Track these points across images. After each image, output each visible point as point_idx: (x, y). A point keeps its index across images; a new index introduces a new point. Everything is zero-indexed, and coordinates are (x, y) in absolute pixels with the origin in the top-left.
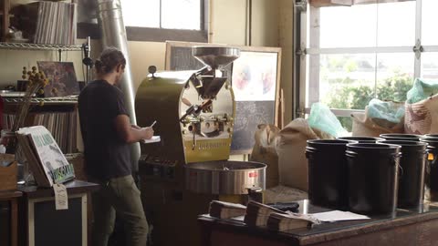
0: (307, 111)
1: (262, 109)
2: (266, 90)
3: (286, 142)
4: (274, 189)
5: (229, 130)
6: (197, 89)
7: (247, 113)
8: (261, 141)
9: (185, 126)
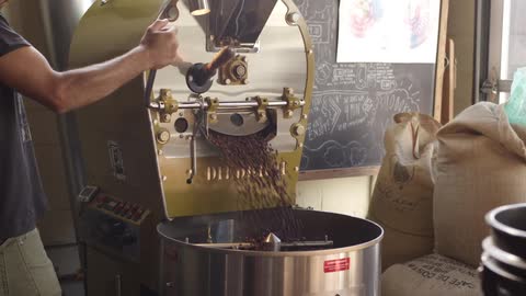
0: (504, 86)
1: (406, 82)
2: (416, 40)
3: (452, 159)
4: (419, 264)
5: (294, 130)
6: (198, 18)
7: (373, 89)
8: (398, 152)
9: (163, 119)
